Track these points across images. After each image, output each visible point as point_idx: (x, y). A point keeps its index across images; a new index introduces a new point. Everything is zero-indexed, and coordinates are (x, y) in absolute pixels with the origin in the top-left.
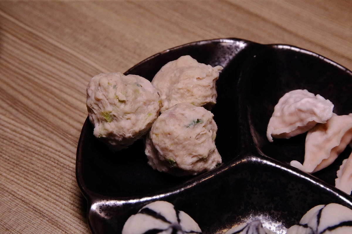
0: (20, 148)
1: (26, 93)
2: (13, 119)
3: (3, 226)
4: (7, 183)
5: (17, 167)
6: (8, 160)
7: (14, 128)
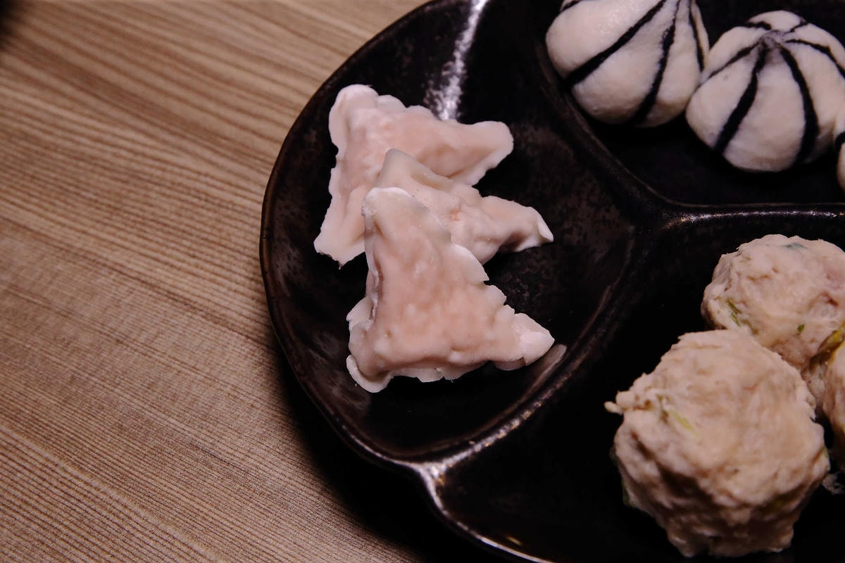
0: (116, 175)
1: (110, 58)
2: (91, 117)
3: (108, 336)
4: (102, 249)
5: (118, 215)
6: (96, 201)
7: (95, 134)
